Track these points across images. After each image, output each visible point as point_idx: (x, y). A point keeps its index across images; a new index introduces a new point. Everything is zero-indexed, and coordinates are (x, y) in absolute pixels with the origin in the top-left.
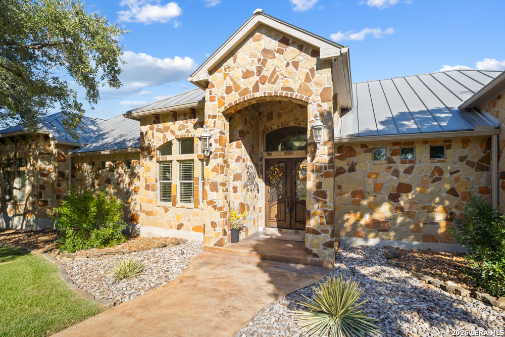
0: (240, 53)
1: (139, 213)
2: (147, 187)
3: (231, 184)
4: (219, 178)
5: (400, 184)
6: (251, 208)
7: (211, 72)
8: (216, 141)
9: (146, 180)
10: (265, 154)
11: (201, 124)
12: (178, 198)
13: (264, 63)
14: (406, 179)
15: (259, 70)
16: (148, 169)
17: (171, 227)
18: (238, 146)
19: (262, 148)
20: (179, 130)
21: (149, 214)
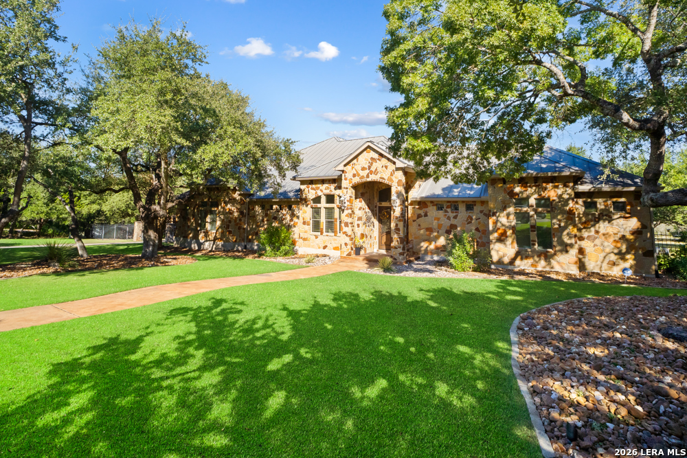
0: (360, 157)
1: (296, 240)
2: (304, 223)
3: (356, 223)
4: (349, 220)
5: (451, 225)
6: (369, 237)
7: (345, 165)
8: (348, 201)
9: (304, 218)
10: (378, 204)
11: (339, 187)
12: (324, 230)
13: (372, 164)
14: (454, 222)
15: (369, 167)
16: (305, 212)
17: (319, 248)
18: (360, 202)
19: (376, 200)
20: (325, 189)
21: (305, 239)
